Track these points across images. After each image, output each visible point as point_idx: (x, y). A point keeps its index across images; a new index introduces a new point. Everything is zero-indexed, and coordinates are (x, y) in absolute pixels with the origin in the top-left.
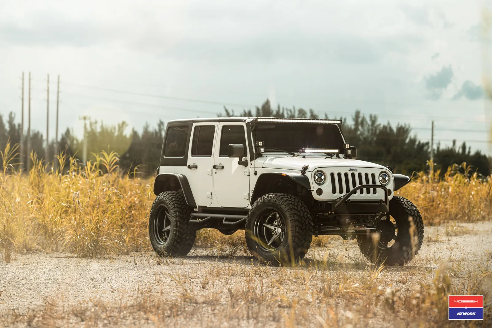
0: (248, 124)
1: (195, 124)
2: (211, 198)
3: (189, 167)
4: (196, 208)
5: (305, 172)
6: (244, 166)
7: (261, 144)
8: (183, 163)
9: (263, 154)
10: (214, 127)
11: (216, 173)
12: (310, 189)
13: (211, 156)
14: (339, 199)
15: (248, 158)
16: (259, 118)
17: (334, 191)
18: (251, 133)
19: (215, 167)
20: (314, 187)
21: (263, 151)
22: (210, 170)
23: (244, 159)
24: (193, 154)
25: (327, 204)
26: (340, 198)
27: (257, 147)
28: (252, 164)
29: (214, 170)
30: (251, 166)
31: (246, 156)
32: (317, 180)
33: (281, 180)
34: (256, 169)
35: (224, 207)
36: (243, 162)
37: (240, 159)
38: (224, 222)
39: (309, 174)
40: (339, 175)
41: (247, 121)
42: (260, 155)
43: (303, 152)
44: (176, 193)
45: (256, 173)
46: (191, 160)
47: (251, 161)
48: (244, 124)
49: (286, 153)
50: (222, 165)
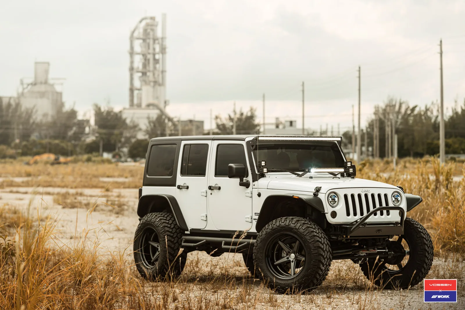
0: (248, 143)
1: (183, 143)
2: (206, 220)
3: (179, 187)
4: (188, 230)
5: (318, 194)
6: (245, 187)
7: (263, 163)
8: (172, 183)
9: (266, 174)
10: (207, 145)
11: (211, 194)
12: (324, 212)
13: (205, 176)
14: (355, 223)
15: (250, 178)
16: (260, 137)
17: (348, 214)
18: (252, 152)
19: (210, 188)
20: (328, 209)
21: (266, 171)
22: (204, 190)
23: (245, 179)
24: (183, 173)
25: (342, 228)
26: (356, 221)
27: (260, 167)
28: (254, 185)
29: (209, 191)
30: (254, 187)
31: (247, 176)
32: (330, 202)
33: (289, 202)
34: (260, 191)
35: (221, 231)
36: (245, 183)
37: (241, 180)
38: (223, 246)
39: (322, 196)
40: (353, 196)
41: (247, 140)
42: (262, 175)
43: (309, 171)
44: (163, 214)
45: (259, 195)
46: (181, 180)
47: (253, 181)
48: (244, 143)
49: (289, 173)
50: (219, 186)
